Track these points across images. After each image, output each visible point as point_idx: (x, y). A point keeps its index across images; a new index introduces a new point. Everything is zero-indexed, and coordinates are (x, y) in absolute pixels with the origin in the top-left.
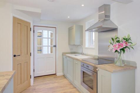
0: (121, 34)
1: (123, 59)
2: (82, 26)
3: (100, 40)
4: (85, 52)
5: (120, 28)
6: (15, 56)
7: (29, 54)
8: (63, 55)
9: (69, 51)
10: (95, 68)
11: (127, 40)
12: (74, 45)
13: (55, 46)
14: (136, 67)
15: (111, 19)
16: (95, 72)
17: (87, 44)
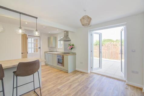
0: (72, 42)
1: (73, 52)
2: (56, 37)
3: (65, 45)
4: (58, 50)
5: (72, 40)
6: (22, 53)
7: (27, 52)
8: (45, 53)
9: (48, 51)
10: (63, 56)
11: (73, 45)
12: (52, 47)
13: (40, 48)
14: (76, 54)
15: (69, 36)
16: (63, 57)
17: (59, 47)
